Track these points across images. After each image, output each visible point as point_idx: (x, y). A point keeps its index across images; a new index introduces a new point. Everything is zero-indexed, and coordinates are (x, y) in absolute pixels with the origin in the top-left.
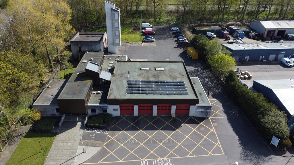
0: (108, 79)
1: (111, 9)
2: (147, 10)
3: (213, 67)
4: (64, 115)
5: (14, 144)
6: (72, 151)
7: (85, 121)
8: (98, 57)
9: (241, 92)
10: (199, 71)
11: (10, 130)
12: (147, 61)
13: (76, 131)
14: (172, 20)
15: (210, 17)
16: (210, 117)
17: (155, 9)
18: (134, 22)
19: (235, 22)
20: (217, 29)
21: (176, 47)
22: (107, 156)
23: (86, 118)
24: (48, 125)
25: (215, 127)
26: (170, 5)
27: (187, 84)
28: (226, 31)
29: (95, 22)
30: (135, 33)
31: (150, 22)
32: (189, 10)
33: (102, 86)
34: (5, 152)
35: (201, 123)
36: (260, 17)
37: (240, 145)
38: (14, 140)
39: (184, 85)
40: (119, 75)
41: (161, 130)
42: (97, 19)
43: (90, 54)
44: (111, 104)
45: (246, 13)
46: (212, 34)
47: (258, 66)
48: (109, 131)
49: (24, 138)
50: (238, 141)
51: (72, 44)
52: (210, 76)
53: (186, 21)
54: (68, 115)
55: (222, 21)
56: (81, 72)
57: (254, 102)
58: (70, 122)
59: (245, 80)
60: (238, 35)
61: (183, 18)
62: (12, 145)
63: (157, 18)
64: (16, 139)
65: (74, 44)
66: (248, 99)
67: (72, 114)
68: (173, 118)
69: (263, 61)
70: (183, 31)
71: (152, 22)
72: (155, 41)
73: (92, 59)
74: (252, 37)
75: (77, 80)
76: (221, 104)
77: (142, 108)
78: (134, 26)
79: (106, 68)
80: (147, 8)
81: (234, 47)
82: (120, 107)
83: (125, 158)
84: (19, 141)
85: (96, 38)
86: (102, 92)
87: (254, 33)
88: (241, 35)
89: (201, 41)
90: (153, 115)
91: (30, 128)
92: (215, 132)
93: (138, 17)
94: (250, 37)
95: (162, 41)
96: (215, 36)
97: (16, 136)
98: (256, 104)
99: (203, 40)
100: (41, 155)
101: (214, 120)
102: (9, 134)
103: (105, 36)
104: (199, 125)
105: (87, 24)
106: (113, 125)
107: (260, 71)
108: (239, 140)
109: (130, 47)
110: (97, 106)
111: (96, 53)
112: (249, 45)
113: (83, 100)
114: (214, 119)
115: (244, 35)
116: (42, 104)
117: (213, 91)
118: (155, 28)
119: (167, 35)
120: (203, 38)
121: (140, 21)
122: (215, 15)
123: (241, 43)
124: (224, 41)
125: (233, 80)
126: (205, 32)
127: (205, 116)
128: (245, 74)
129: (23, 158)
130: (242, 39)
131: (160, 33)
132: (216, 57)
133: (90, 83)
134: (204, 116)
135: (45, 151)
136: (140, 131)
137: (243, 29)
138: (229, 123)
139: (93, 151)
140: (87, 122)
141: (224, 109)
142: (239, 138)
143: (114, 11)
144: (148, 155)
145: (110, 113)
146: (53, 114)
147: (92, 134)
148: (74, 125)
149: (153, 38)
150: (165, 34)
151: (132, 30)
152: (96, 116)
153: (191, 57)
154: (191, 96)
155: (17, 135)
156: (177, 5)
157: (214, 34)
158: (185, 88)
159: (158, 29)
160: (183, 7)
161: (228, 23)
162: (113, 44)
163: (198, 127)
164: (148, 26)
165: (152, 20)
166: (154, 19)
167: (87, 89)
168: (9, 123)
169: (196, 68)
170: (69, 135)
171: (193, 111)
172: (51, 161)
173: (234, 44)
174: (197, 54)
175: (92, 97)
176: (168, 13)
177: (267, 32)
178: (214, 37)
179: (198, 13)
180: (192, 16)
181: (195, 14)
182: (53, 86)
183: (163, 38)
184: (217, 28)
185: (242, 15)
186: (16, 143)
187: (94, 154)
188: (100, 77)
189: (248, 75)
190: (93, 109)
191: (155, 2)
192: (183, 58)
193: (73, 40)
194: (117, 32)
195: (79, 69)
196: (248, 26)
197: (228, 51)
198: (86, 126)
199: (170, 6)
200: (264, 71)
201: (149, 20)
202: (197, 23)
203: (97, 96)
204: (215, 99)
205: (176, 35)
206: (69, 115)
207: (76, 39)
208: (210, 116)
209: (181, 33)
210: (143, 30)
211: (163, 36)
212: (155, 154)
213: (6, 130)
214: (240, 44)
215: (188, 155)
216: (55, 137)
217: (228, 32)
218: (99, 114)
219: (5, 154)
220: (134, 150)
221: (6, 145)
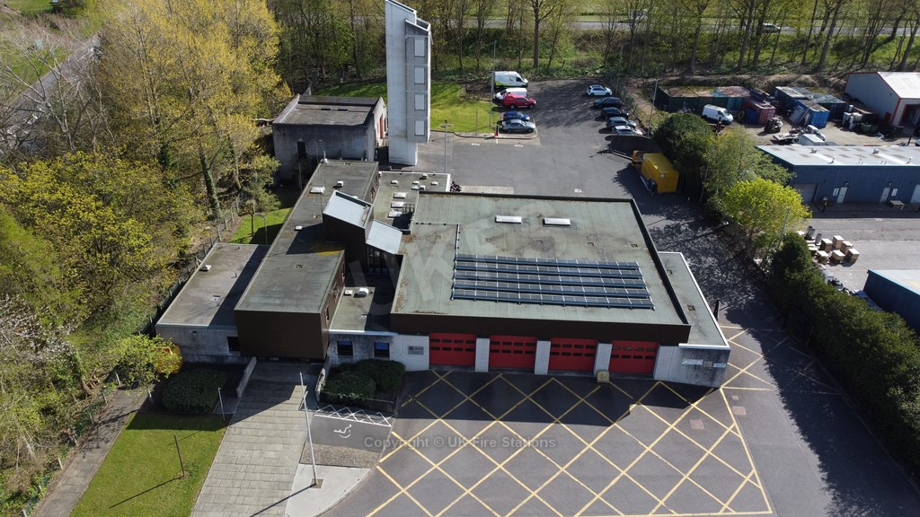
0: (394, 251)
1: (403, 26)
2: (510, 31)
3: (727, 219)
4: (254, 361)
5: (98, 447)
6: (277, 477)
7: (321, 383)
8: (360, 178)
9: (827, 306)
10: (681, 233)
11: (86, 403)
12: (512, 193)
13: (290, 414)
14: (589, 63)
15: (713, 57)
16: (722, 386)
17: (537, 27)
18: (470, 66)
19: (794, 76)
20: (738, 96)
21: (605, 152)
22: (388, 501)
23: (323, 371)
24: (202, 390)
25: (739, 418)
26: (583, 14)
27: (648, 274)
28: (768, 104)
29: (346, 65)
30: (472, 103)
31: (519, 67)
32: (647, 31)
33: (371, 269)
34: (68, 473)
35: (694, 405)
36: (879, 61)
37: (825, 485)
38: (96, 434)
39: (638, 277)
40: (427, 237)
41: (565, 421)
42: (354, 56)
43: (336, 167)
44: (401, 332)
45: (831, 44)
46: (719, 112)
47: (877, 219)
48: (394, 419)
49: (128, 428)
50: (818, 469)
51: (276, 134)
52: (717, 249)
53: (634, 68)
54: (264, 359)
55: (754, 69)
56: (306, 225)
57: (875, 343)
58: (270, 382)
59: (833, 267)
60: (808, 116)
61: (626, 59)
62: (91, 449)
63: (540, 57)
64: (103, 430)
65: (285, 135)
66: (854, 330)
67: (277, 359)
68: (601, 383)
69: (892, 205)
70: (627, 99)
71: (527, 69)
72: (536, 130)
73: (342, 182)
74: (852, 125)
75: (296, 248)
76: (758, 344)
77: (501, 347)
78: (468, 79)
79: (383, 214)
80: (510, 22)
81: (796, 155)
82: (431, 341)
83: (447, 509)
84: (114, 437)
85: (354, 117)
86: (373, 289)
87: (860, 113)
88: (815, 116)
89: (689, 135)
90: (536, 373)
91: (148, 398)
92: (740, 436)
93: (483, 51)
94: (845, 126)
95: (558, 132)
96: (730, 117)
97: (104, 423)
98: (880, 348)
99: (693, 133)
100: (181, 486)
101: (735, 398)
102: (82, 415)
103: (381, 111)
104: (688, 411)
105: (321, 72)
106: (406, 399)
107: (882, 238)
108: (823, 467)
109: (457, 148)
110: (359, 336)
111: (354, 164)
112: (845, 150)
113: (317, 316)
114: (735, 392)
115: (827, 116)
116: (186, 322)
117: (730, 299)
118: (535, 88)
119: (574, 111)
120: (694, 125)
121: (488, 63)
122: (729, 50)
123: (818, 144)
124: (761, 134)
125: (800, 267)
126: (697, 105)
127: (706, 383)
128: (833, 247)
129: (126, 495)
130: (819, 131)
131: (553, 105)
132: (743, 187)
133: (335, 260)
134: (703, 381)
135: (194, 473)
136: (495, 422)
137: (823, 99)
138: (785, 408)
139: (343, 482)
140: (326, 387)
141: (768, 360)
142: (820, 459)
143: (412, 32)
144: (520, 505)
145: (396, 360)
146: (216, 357)
147: (342, 425)
148: (283, 394)
149: (531, 121)
150: (569, 106)
151: (462, 91)
152: (353, 367)
153: (656, 186)
154: (663, 315)
155: (108, 418)
156: (609, 14)
157: (729, 113)
158: (641, 286)
159: (546, 92)
160: (629, 21)
161: (773, 78)
162: (406, 137)
163: (683, 416)
164: (515, 80)
165: (527, 61)
166: (531, 60)
167: (327, 279)
168: (83, 378)
169: (670, 223)
170: (270, 426)
171: (669, 364)
172: (212, 507)
173: (794, 146)
174: (676, 175)
175: (341, 305)
176: (579, 40)
177: (902, 109)
178: (727, 123)
179: (674, 42)
180: (653, 50)
181: (665, 45)
182: (218, 267)
183: (563, 120)
184: (737, 92)
185: (819, 53)
186: (102, 444)
187: (348, 491)
188: (369, 242)
189: (844, 248)
190: (345, 344)
191: (537, 4)
192: (629, 189)
193: (282, 119)
194: (419, 99)
195: (299, 215)
196: (837, 89)
197: (781, 170)
198: (321, 399)
199: (583, 18)
200: (896, 238)
201: (515, 63)
202: (672, 76)
203: (357, 303)
204: (738, 327)
205: (605, 111)
206: (268, 360)
207: (289, 118)
208: (721, 383)
209: (619, 106)
210: (499, 95)
211: (565, 115)
212: (545, 502)
213: (73, 400)
214: (815, 148)
215: (654, 511)
216: (223, 430)
217: (773, 107)
218: (363, 362)
219: (69, 478)
220: (477, 484)
221: (72, 450)
